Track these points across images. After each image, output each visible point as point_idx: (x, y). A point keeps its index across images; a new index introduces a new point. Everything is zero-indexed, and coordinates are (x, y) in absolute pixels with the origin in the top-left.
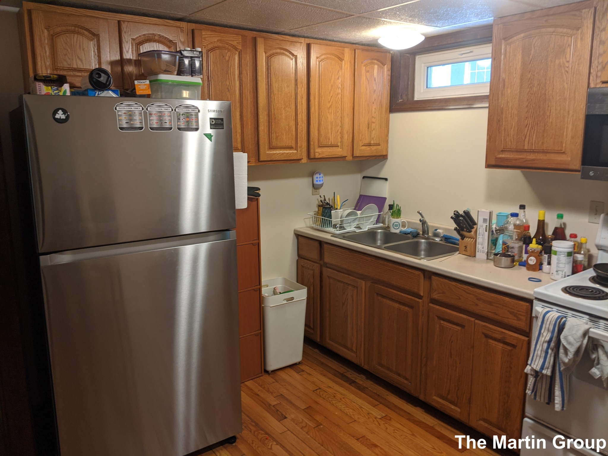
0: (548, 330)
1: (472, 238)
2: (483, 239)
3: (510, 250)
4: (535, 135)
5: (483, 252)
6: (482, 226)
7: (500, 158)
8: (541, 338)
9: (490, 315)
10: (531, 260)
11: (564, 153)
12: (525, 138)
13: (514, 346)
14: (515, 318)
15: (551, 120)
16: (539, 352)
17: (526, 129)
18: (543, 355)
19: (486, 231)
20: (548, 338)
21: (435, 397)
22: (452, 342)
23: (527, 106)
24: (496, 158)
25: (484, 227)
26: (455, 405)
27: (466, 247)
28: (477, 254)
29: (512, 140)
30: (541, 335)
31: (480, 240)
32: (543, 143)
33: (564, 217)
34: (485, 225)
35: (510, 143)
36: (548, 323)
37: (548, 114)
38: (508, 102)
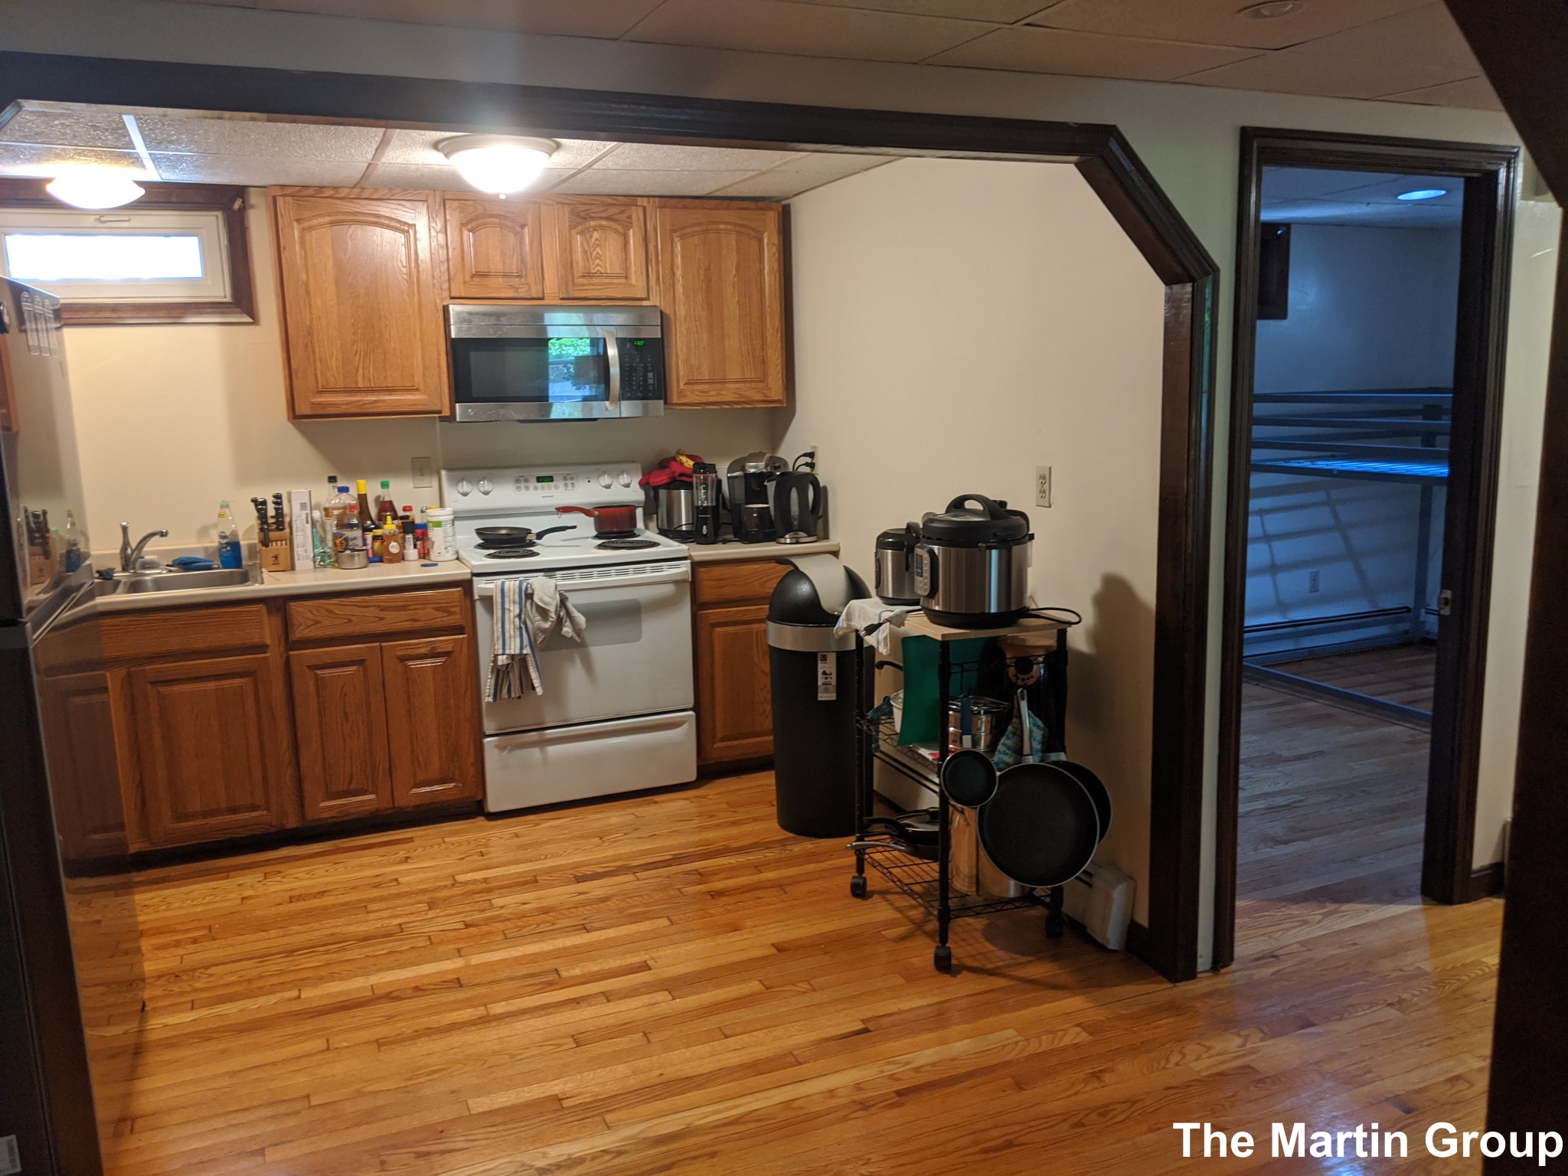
0: (514, 602)
1: (282, 541)
2: (305, 536)
3: (351, 543)
4: (371, 366)
5: (307, 558)
6: (299, 516)
7: (320, 404)
8: (507, 616)
9: (407, 625)
10: (393, 547)
11: (417, 389)
12: (357, 369)
13: (448, 654)
14: (445, 614)
15: (392, 346)
16: (512, 632)
17: (357, 359)
18: (518, 633)
19: (307, 523)
20: (517, 611)
21: (323, 804)
22: (345, 695)
23: (353, 324)
24: (313, 404)
25: (304, 517)
26: (365, 793)
27: (276, 557)
28: (298, 563)
29: (336, 375)
30: (507, 612)
31: (298, 539)
32: (385, 378)
33: (391, 485)
34: (304, 513)
35: (332, 379)
36: (512, 593)
37: (387, 336)
38: (320, 317)
